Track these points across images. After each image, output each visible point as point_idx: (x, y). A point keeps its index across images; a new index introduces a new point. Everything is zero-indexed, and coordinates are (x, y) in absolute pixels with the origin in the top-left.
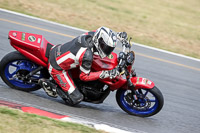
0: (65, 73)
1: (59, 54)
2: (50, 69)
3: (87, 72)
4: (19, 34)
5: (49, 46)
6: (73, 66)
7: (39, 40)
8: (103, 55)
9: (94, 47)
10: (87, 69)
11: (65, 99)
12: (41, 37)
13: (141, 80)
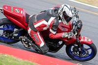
0: (38, 34)
1: (36, 21)
2: (30, 30)
3: (54, 33)
4: (9, 8)
5: (27, 15)
6: (45, 29)
7: (22, 11)
8: (65, 22)
9: (60, 17)
10: (55, 31)
11: (37, 50)
12: (23, 10)
13: (84, 38)
